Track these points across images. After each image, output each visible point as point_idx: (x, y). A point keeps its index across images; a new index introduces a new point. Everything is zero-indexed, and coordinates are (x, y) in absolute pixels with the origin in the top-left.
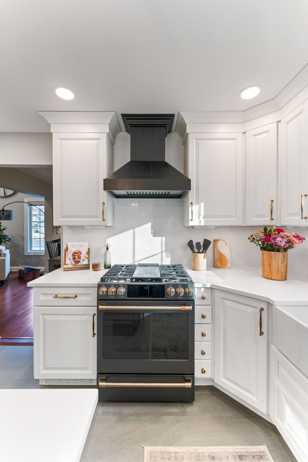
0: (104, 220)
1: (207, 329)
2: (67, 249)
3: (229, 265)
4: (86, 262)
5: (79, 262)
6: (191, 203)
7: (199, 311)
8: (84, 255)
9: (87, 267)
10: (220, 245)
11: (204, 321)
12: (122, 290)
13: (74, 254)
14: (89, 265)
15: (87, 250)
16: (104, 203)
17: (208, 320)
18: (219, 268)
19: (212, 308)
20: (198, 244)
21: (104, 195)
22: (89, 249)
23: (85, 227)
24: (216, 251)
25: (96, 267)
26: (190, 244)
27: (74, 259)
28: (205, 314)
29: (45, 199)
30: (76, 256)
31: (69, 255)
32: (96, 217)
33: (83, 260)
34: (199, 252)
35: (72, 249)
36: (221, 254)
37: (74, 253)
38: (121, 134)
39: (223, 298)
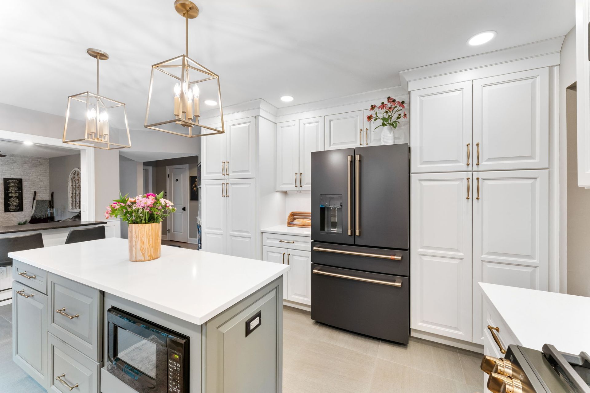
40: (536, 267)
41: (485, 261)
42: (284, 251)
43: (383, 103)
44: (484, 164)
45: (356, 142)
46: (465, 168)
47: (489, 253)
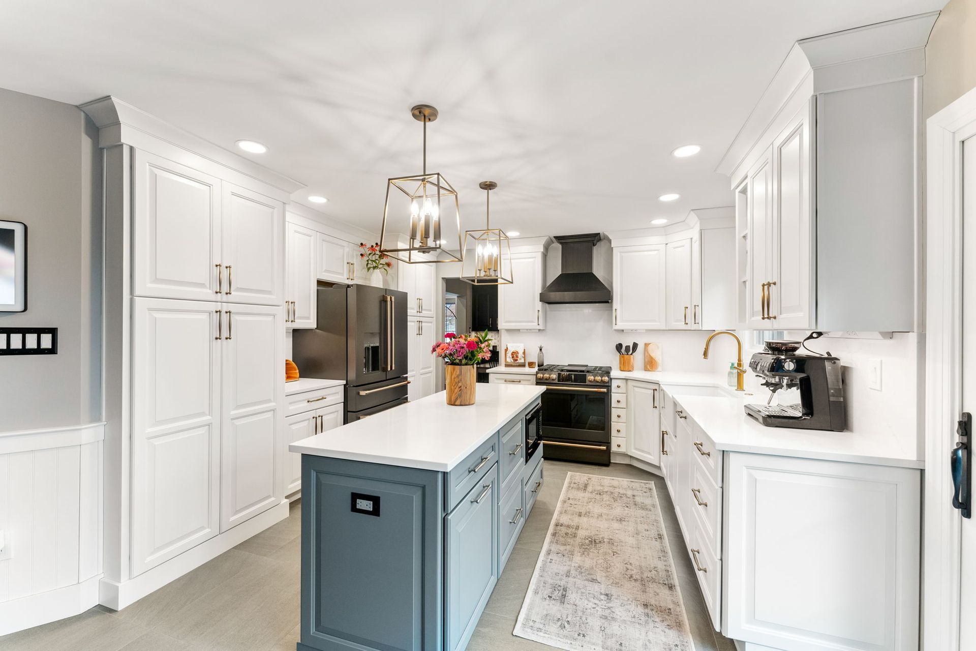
0: (539, 325)
1: (622, 413)
2: (506, 350)
3: (659, 368)
4: (522, 361)
5: (517, 360)
6: (616, 310)
7: (615, 397)
8: (520, 355)
9: (523, 365)
10: (650, 347)
11: (620, 405)
12: (554, 376)
13: (513, 354)
14: (525, 363)
15: (523, 351)
16: (539, 311)
17: (623, 404)
18: (649, 371)
19: (627, 396)
20: (627, 348)
21: (539, 305)
22: (524, 350)
23: (521, 331)
24: (646, 353)
25: (531, 365)
26: (619, 347)
27: (513, 357)
28: (619, 399)
29: (458, 297)
30: (515, 355)
31: (509, 355)
32: (532, 322)
33: (520, 359)
34: (628, 354)
35: (511, 350)
36: (652, 358)
37: (513, 352)
38: (553, 245)
39: (634, 386)
40: (431, 372)
41: (421, 374)
42: (313, 414)
43: (372, 246)
44: (424, 313)
45: (342, 274)
46: (416, 314)
47: (423, 369)
